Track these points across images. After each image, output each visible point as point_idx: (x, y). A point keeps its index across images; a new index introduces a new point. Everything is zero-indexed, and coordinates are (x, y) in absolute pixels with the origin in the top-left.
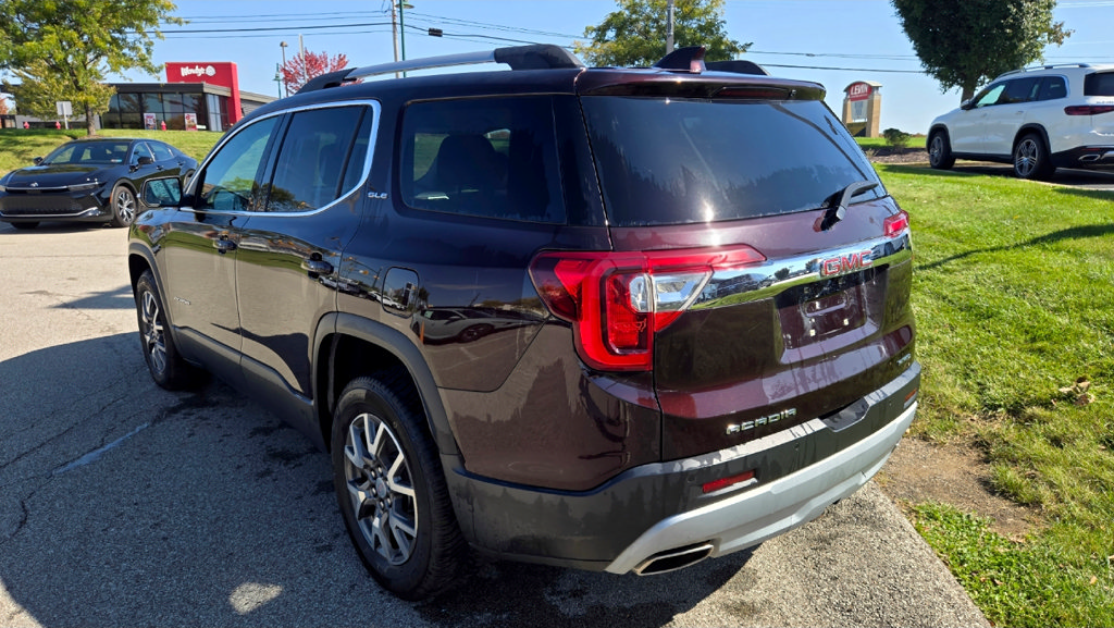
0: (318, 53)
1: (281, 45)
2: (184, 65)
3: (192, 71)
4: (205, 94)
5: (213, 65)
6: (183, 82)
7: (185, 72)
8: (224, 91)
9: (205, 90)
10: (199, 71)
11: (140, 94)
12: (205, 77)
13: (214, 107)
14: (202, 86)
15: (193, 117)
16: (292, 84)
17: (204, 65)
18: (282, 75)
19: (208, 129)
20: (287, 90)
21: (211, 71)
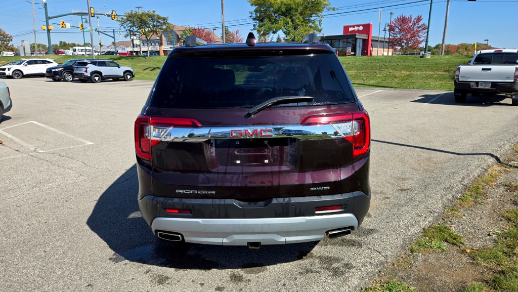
0: (407, 16)
1: (391, 14)
2: (351, 26)
3: (354, 29)
4: (356, 39)
5: (362, 25)
6: (349, 34)
7: (351, 29)
8: (365, 37)
9: (357, 37)
10: (356, 28)
11: (331, 40)
12: (358, 31)
13: (359, 44)
14: (355, 35)
15: (349, 49)
16: (392, 32)
17: (358, 26)
18: (388, 28)
19: (355, 55)
20: (390, 35)
21: (361, 28)
